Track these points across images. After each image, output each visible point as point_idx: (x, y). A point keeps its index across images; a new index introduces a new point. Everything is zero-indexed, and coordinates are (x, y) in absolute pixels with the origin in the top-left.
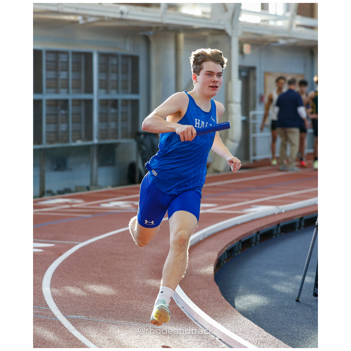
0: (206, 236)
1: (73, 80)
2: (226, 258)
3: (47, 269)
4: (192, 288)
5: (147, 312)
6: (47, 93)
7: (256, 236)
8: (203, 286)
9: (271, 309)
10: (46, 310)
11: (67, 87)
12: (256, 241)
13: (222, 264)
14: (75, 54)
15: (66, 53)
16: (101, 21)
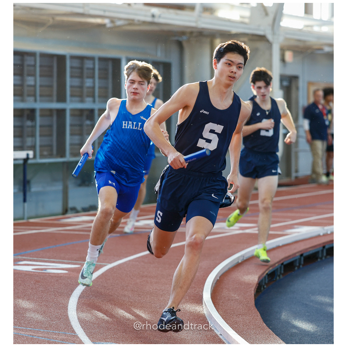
0: (245, 259)
1: (100, 88)
2: (267, 282)
3: (72, 291)
4: (231, 314)
5: (182, 339)
6: (71, 101)
7: (300, 259)
8: (243, 312)
9: (317, 338)
10: (73, 335)
11: (93, 96)
12: (300, 264)
13: (262, 289)
14: (101, 59)
15: (92, 59)
16: (130, 24)
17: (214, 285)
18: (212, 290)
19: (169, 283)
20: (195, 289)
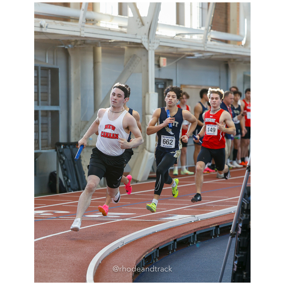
0: (124, 244)
2: (144, 265)
12: (173, 249)
17: (96, 268)
18: (95, 273)
19: (56, 267)
20: (79, 272)
